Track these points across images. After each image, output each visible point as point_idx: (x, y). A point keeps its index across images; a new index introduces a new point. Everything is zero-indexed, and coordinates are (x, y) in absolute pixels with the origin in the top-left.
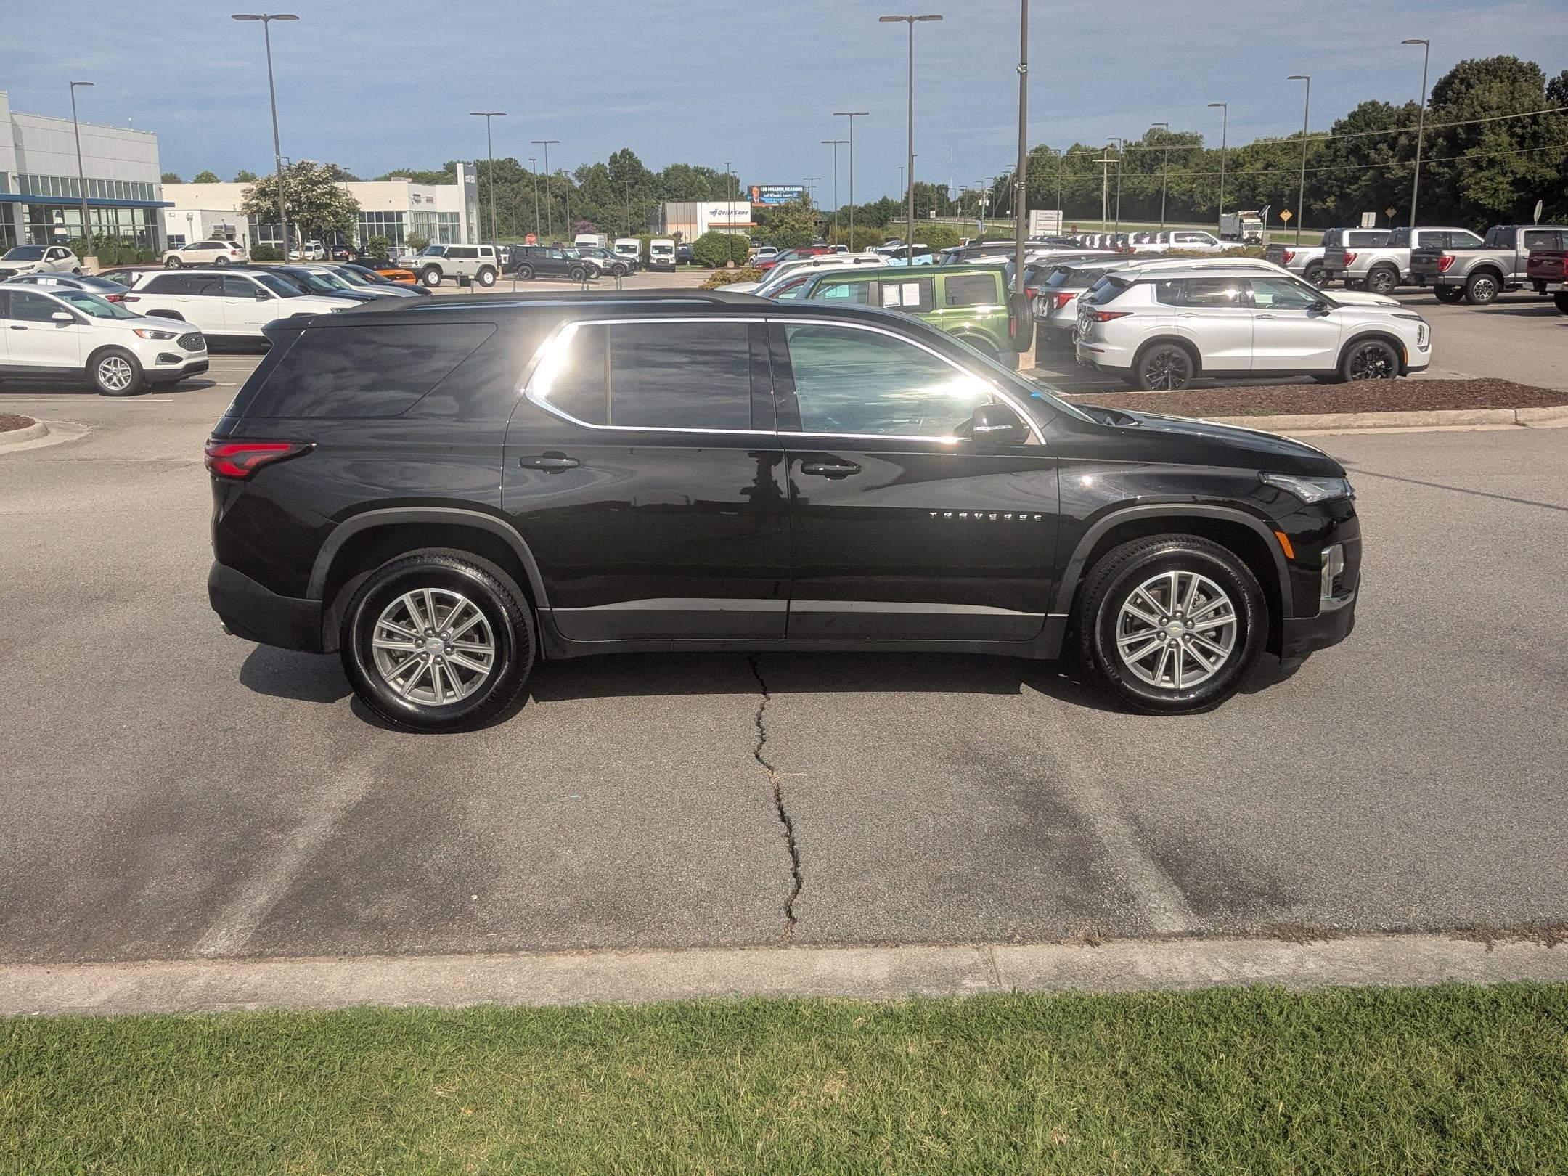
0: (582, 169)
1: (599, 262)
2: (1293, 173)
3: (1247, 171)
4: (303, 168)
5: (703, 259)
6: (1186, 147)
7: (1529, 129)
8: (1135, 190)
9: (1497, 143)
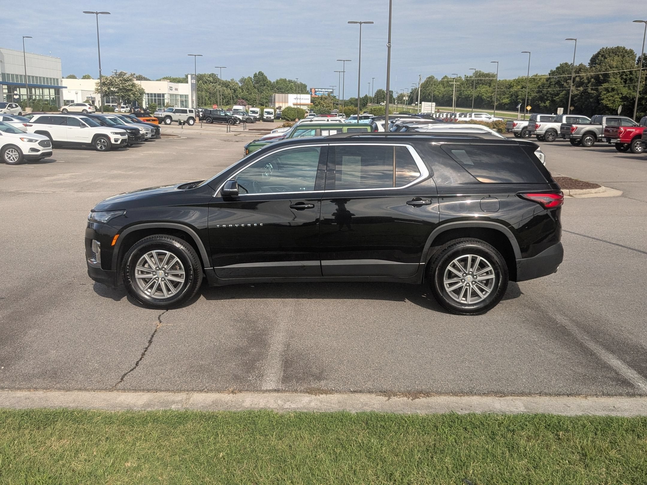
0: (242, 79)
1: (240, 117)
2: (533, 91)
3: (515, 89)
4: (121, 74)
5: (286, 117)
6: (490, 79)
7: (628, 76)
8: (469, 95)
9: (615, 82)
